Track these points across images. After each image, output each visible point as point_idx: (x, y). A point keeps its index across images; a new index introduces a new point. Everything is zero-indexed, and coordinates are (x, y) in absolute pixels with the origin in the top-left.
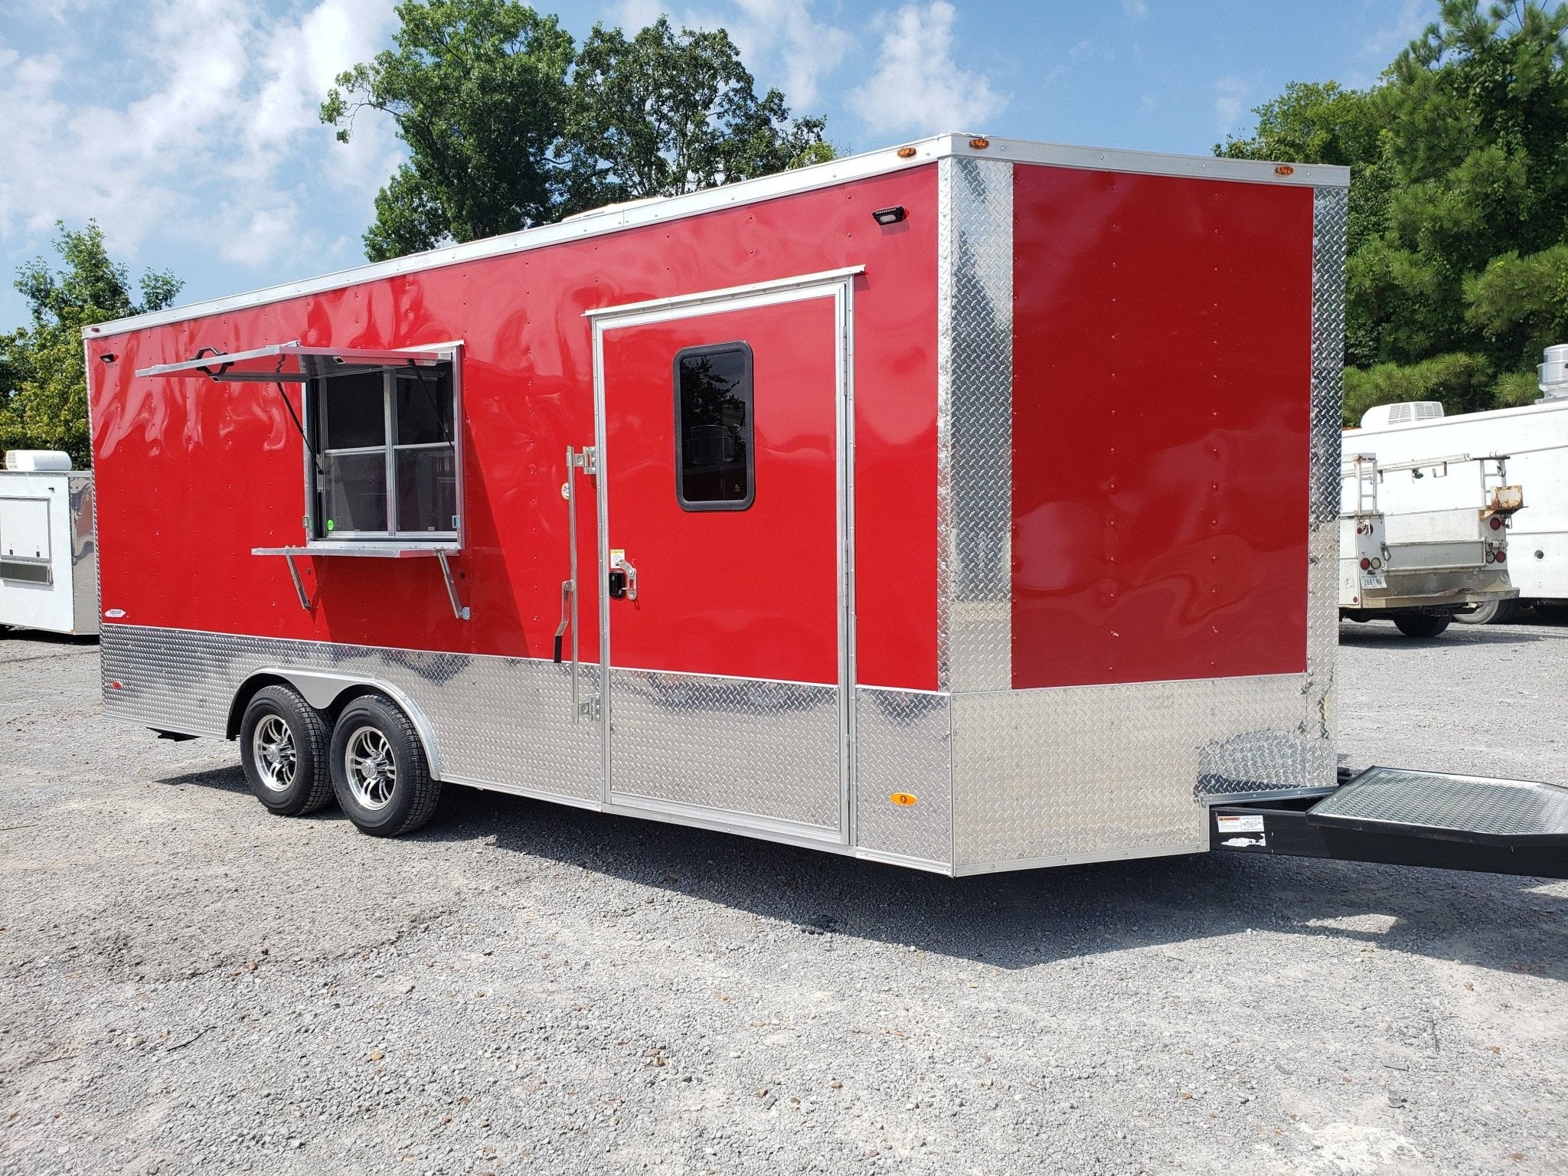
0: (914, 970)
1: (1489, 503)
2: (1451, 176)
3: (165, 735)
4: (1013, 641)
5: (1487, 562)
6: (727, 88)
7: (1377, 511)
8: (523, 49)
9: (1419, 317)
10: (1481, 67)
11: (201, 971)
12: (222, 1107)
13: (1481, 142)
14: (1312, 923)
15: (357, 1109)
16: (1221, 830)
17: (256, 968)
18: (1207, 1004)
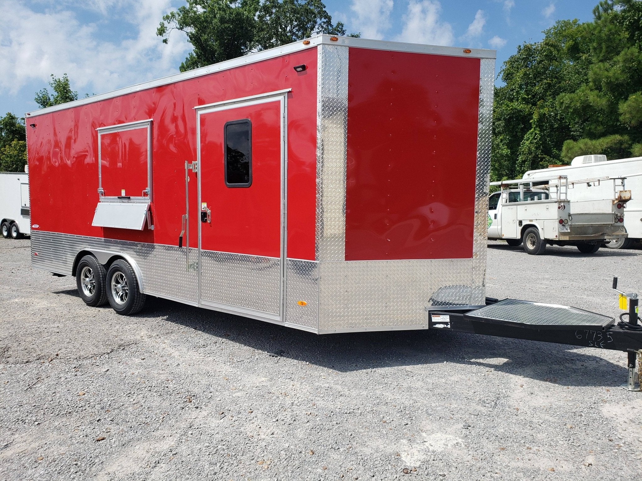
0: (304, 371)
1: (617, 197)
2: (615, 59)
3: (55, 274)
4: (346, 242)
5: (615, 222)
6: (321, 22)
7: (567, 200)
8: (240, 6)
9: (600, 119)
10: (629, 13)
11: (30, 361)
12: (16, 409)
13: (629, 45)
14: (473, 360)
15: (66, 412)
16: (433, 321)
17: (52, 360)
18: (412, 389)
